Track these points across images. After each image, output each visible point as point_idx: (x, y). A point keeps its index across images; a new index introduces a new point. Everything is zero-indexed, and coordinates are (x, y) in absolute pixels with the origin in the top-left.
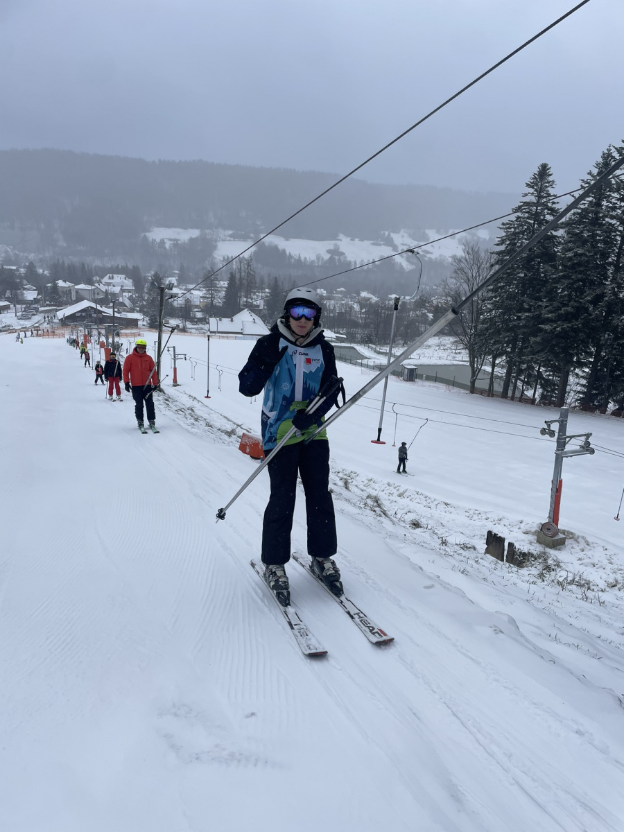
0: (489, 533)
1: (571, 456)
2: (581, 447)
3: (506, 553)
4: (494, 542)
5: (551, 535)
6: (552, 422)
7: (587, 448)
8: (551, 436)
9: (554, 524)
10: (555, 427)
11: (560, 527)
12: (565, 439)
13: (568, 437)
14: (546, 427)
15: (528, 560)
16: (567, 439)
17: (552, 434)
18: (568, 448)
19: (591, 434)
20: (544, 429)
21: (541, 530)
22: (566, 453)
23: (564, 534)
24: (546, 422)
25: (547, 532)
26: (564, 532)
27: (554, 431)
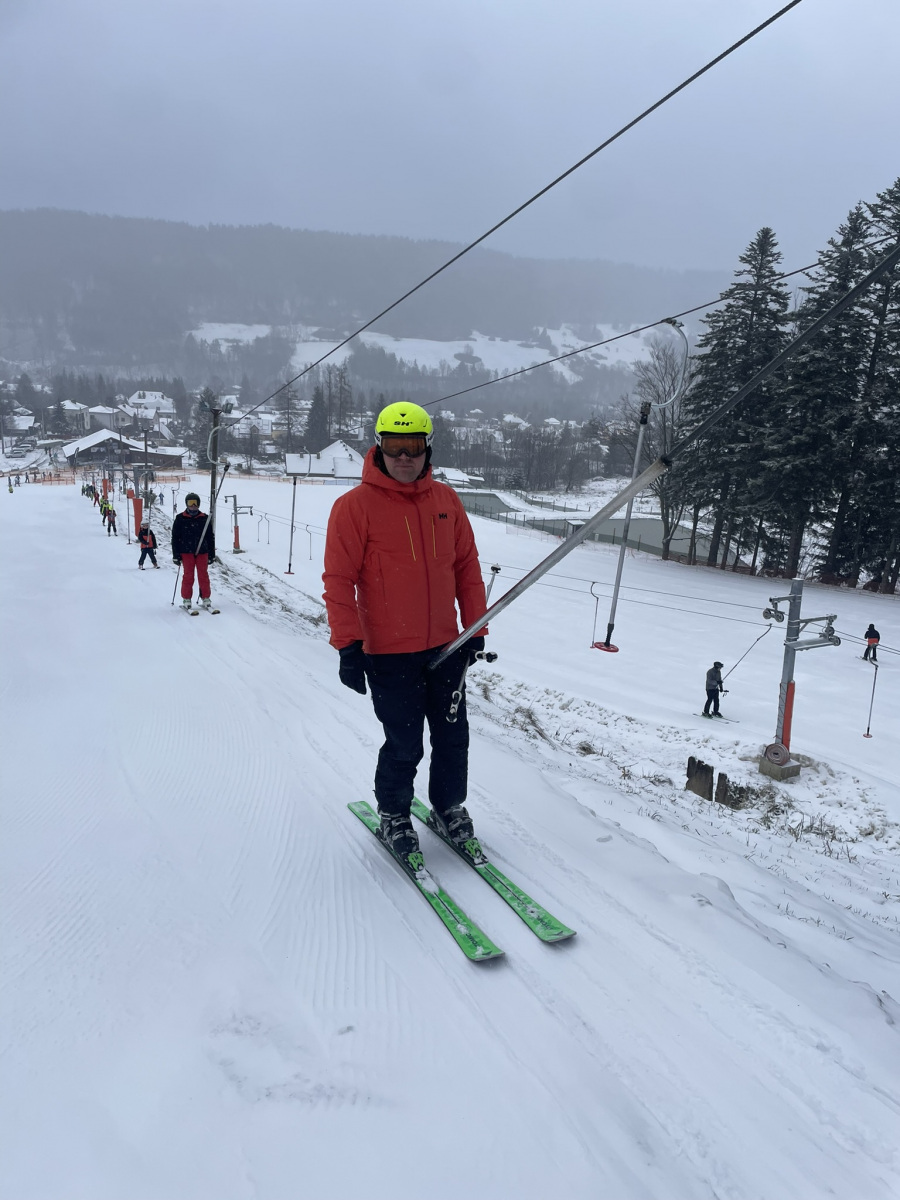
0: (692, 760)
1: (807, 649)
2: (822, 635)
3: (715, 788)
4: (698, 773)
5: (779, 762)
6: (780, 599)
7: (830, 637)
8: (778, 621)
9: (783, 747)
10: (784, 607)
11: (793, 750)
12: (799, 623)
13: (802, 621)
14: (771, 607)
15: (747, 799)
16: (802, 625)
17: (779, 617)
18: (803, 636)
19: (835, 617)
20: (769, 610)
21: (765, 754)
22: (800, 644)
23: (798, 760)
24: (771, 600)
25: (773, 758)
26: (797, 757)
27: (782, 613)
